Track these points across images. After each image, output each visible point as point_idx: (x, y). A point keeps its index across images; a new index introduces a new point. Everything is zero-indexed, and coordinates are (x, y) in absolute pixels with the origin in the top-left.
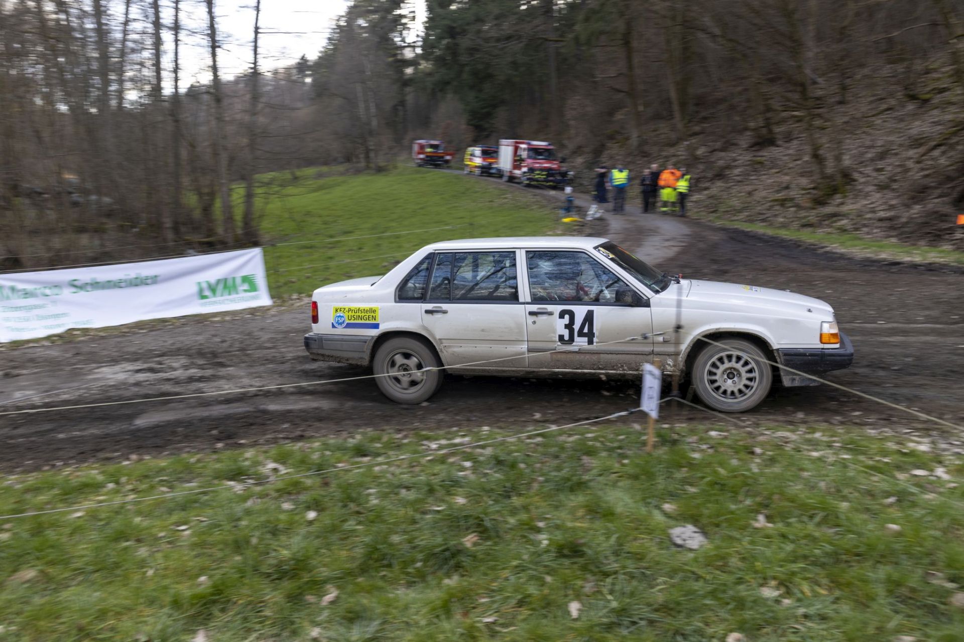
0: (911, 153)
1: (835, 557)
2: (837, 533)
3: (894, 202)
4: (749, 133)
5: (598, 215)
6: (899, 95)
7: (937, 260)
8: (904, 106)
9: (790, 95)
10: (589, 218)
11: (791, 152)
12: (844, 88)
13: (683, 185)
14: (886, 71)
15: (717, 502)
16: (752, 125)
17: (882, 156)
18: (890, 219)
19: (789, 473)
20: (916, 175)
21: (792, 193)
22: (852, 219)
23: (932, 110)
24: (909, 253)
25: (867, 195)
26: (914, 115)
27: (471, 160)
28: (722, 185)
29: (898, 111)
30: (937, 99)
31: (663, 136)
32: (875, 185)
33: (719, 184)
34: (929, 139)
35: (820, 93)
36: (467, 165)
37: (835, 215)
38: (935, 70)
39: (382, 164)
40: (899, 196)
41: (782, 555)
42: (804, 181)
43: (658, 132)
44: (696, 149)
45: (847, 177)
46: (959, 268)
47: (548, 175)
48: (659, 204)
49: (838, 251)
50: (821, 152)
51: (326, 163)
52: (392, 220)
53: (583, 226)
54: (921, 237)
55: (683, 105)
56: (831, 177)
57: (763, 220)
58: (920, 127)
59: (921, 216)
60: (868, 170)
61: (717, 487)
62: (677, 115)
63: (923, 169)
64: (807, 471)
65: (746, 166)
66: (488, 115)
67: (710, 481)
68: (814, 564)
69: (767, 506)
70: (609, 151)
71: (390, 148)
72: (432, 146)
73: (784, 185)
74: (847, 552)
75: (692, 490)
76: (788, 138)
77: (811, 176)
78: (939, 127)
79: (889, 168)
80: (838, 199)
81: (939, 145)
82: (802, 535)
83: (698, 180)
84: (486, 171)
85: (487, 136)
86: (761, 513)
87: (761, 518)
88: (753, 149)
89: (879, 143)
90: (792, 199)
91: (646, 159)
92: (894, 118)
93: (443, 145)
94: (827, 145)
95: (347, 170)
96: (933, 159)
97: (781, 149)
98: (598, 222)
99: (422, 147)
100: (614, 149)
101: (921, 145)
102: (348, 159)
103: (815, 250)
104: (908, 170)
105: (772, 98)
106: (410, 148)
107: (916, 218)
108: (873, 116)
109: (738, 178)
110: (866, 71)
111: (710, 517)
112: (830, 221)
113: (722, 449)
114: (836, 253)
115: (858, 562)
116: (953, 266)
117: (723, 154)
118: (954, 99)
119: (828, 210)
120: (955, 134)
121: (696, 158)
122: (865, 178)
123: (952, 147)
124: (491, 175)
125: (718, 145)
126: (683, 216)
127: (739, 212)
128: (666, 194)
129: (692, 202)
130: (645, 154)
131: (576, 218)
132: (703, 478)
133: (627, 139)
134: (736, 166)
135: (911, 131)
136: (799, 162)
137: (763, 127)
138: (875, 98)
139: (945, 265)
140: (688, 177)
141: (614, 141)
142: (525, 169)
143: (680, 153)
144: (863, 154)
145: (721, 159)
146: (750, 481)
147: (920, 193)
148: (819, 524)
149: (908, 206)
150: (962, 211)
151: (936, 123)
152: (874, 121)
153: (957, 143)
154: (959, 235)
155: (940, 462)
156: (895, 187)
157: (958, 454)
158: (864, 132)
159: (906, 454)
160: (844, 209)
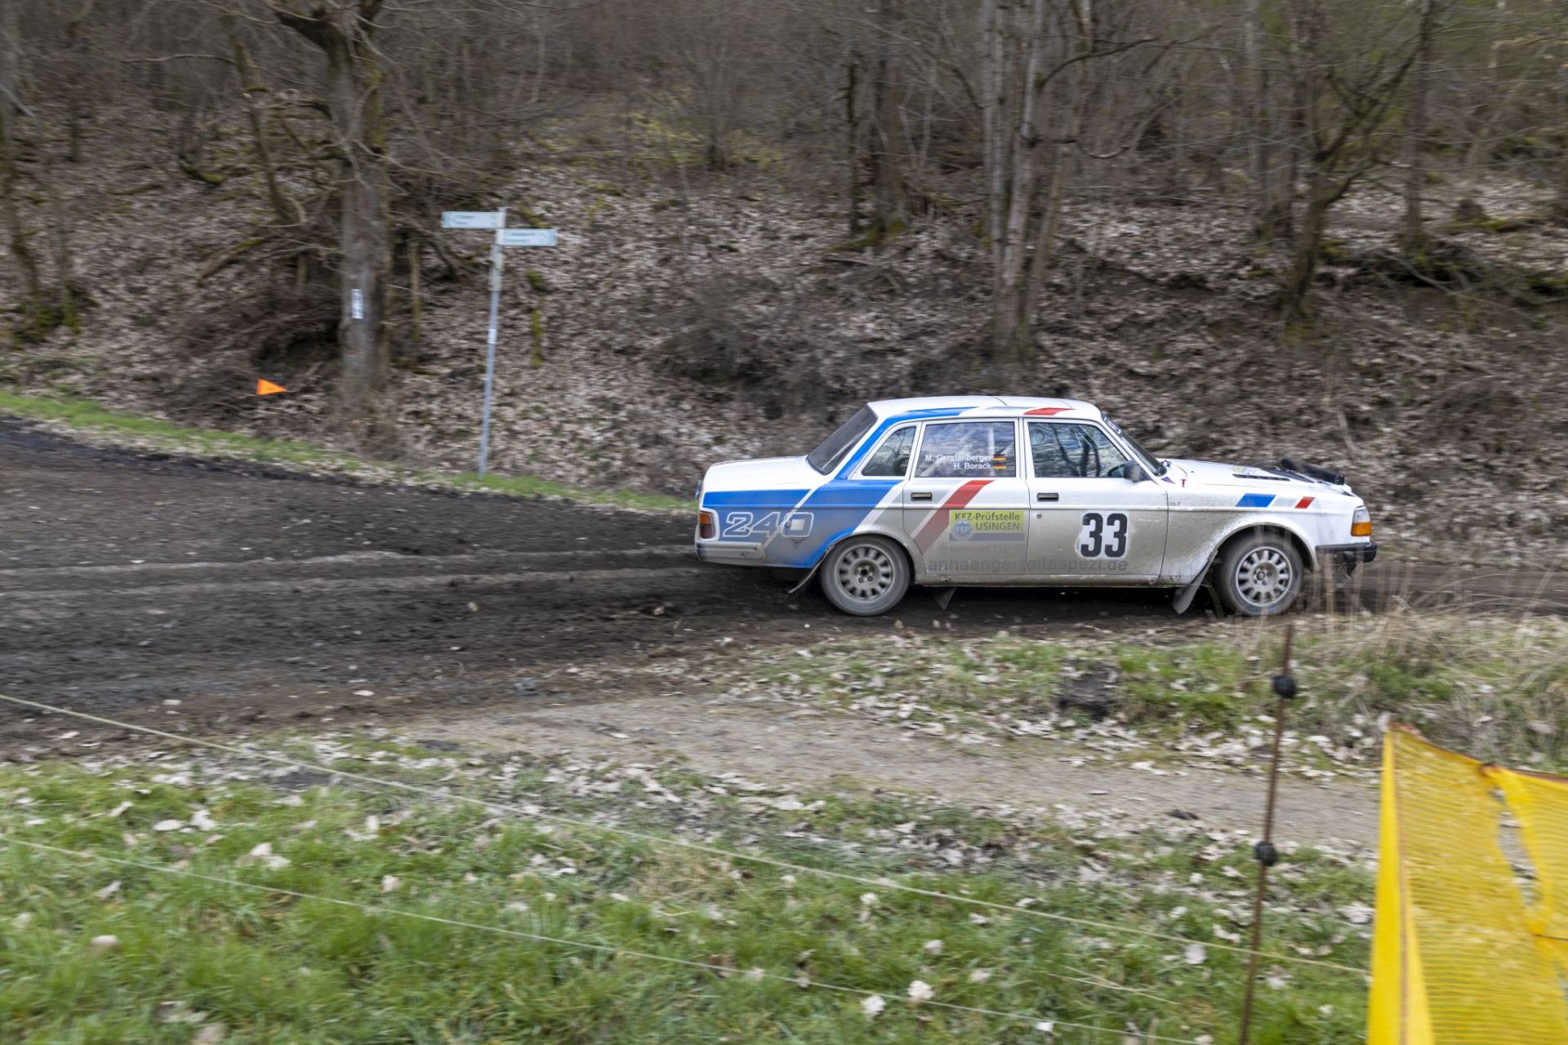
0: (190, 268)
3: (159, 350)
6: (173, 166)
7: (231, 453)
8: (178, 187)
12: (76, 132)
14: (150, 117)
17: (142, 266)
18: (155, 379)
20: (197, 306)
23: (222, 200)
24: (184, 440)
25: (115, 334)
29: (169, 192)
30: (230, 186)
32: (133, 317)
34: (219, 248)
35: (27, 132)
37: (57, 364)
38: (228, 136)
40: (170, 340)
45: (79, 293)
46: (260, 467)
49: (56, 430)
50: (31, 244)
54: (205, 413)
56: (50, 293)
58: (203, 226)
59: (202, 378)
60: (118, 289)
63: (206, 298)
78: (233, 232)
79: (153, 290)
80: (63, 334)
81: (230, 263)
89: (138, 243)
92: (162, 204)
94: (43, 234)
96: (222, 284)
101: (204, 258)
104: (184, 297)
108: (130, 194)
110: (115, 111)
112: (48, 375)
114: (55, 435)
116: (250, 464)
118: (257, 191)
119: (44, 353)
120: (256, 246)
122: (112, 302)
123: (252, 267)
135: (189, 230)
138: (131, 163)
139: (238, 461)
144: (107, 259)
147: (202, 339)
149: (185, 360)
150: (268, 375)
151: (230, 225)
152: (130, 203)
153: (260, 262)
154: (261, 412)
155: (203, 801)
156: (164, 323)
157: (234, 780)
158: (112, 220)
159: (144, 797)
160: (75, 354)
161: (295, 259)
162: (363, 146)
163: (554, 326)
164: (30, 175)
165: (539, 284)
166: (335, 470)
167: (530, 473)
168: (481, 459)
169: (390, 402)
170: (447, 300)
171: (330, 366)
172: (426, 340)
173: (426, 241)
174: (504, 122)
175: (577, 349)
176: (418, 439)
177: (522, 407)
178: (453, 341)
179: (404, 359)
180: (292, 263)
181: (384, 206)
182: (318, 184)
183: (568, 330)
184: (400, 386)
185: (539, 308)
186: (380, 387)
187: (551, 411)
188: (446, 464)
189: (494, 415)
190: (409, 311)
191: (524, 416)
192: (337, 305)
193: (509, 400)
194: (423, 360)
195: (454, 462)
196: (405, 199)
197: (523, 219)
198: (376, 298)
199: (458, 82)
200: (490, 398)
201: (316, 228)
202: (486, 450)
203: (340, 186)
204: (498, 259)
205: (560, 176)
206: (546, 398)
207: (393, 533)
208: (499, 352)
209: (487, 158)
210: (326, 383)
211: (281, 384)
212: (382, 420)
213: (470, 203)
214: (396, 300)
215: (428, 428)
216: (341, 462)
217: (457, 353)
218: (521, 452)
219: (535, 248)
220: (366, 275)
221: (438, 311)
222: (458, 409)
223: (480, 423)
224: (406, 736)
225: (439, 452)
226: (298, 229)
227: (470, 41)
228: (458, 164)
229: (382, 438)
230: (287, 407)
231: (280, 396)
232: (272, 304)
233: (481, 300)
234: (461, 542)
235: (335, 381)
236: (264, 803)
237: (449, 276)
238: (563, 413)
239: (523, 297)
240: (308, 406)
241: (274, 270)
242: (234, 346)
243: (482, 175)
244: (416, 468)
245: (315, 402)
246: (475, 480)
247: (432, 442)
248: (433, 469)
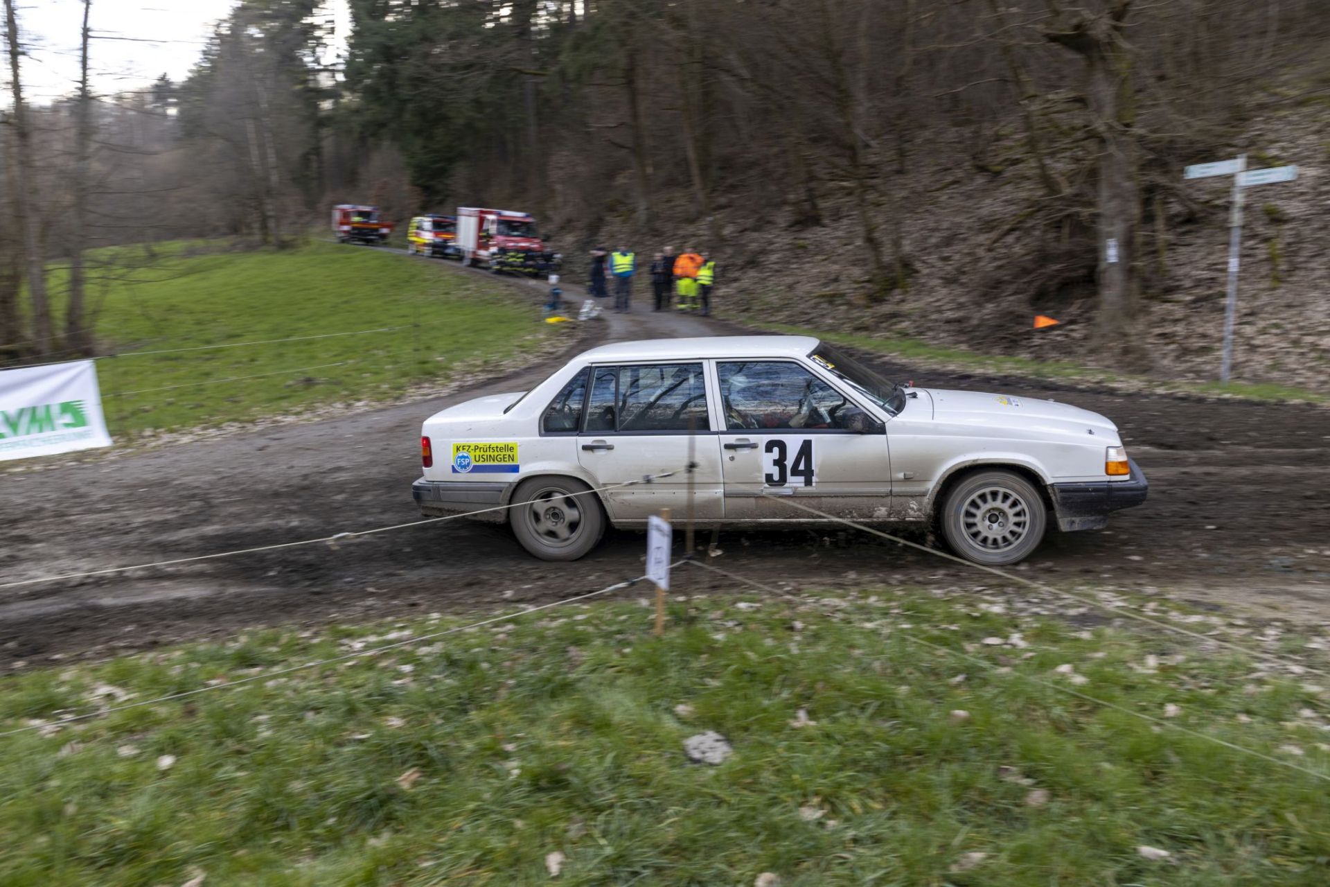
0: (982, 238)
1: (892, 757)
2: (893, 727)
3: (962, 300)
4: (787, 208)
5: (594, 314)
6: (967, 165)
7: (1014, 372)
8: (972, 179)
9: (837, 160)
10: (583, 318)
11: (840, 234)
12: (902, 154)
13: (705, 275)
14: (952, 134)
15: (746, 697)
16: (791, 197)
17: (948, 241)
18: (959, 321)
19: (836, 653)
20: (987, 266)
21: (843, 287)
22: (915, 321)
23: (1005, 185)
24: (982, 364)
25: (931, 291)
26: (984, 190)
27: (417, 235)
28: (756, 274)
29: (965, 185)
30: (1009, 172)
31: (679, 209)
32: (943, 278)
33: (752, 273)
34: (1002, 221)
35: (873, 159)
36: (413, 242)
37: (894, 315)
38: (1006, 137)
39: (287, 238)
40: (968, 292)
41: (827, 762)
42: (856, 272)
43: (673, 204)
44: (722, 227)
45: (907, 266)
46: (1038, 382)
47: (527, 258)
48: (675, 300)
49: (897, 361)
50: (876, 235)
51: (200, 235)
52: (302, 319)
53: (574, 328)
54: (995, 344)
55: (704, 168)
56: (889, 267)
57: (808, 322)
58: (990, 206)
59: (993, 318)
60: (933, 259)
61: (746, 677)
62: (697, 180)
63: (995, 259)
64: (859, 648)
65: (786, 250)
66: (442, 173)
67: (736, 669)
68: (866, 769)
69: (808, 698)
70: (609, 228)
71: (300, 215)
72: (361, 214)
73: (832, 277)
74: (906, 750)
75: (714, 683)
76: (837, 216)
77: (865, 265)
78: (1013, 207)
79: (957, 257)
80: (897, 295)
81: (1012, 230)
82: (851, 733)
83: (725, 268)
84: (439, 250)
85: (441, 203)
86: (802, 708)
87: (802, 714)
88: (793, 229)
89: (945, 225)
90: (842, 295)
91: (657, 239)
92: (961, 194)
93: (377, 213)
94: (884, 227)
95: (234, 246)
96: (1006, 247)
97: (828, 230)
98: (593, 324)
99: (346, 215)
100: (614, 224)
101: (992, 229)
102: (234, 229)
103: (871, 360)
104: (978, 260)
105: (815, 164)
106: (329, 216)
107: (988, 320)
108: (938, 190)
109: (776, 267)
110: (928, 134)
111: (736, 719)
112: (889, 323)
113: (753, 626)
115: (919, 762)
116: (1031, 380)
117: (755, 235)
118: (1029, 173)
119: (886, 308)
120: (1030, 215)
121: (723, 239)
122: (929, 268)
123: (1028, 232)
124: (446, 256)
125: (750, 222)
126: (706, 316)
127: (778, 311)
128: (684, 286)
129: (718, 297)
130: (656, 233)
131: (565, 318)
132: (728, 665)
133: (633, 211)
134: (772, 251)
135: (981, 210)
136: (850, 247)
137: (805, 201)
138: (939, 168)
139: (1022, 378)
140: (711, 264)
141: (615, 214)
142: (494, 250)
143: (701, 232)
144: (925, 239)
145: (754, 241)
146: (788, 666)
147: (992, 289)
148: (872, 717)
149: (979, 305)
150: (1041, 311)
151: (1010, 202)
152: (938, 197)
153: (1033, 228)
154: (1037, 341)
155: (1016, 626)
156: (964, 281)
157: (1037, 614)
158: (927, 211)
159: (976, 619)
160: (906, 307)
161: (1060, 221)
162: (1115, 124)
163: (1292, 250)
164: (873, 187)
165: (1276, 216)
166: (1097, 383)
167: (1269, 380)
168: (1223, 370)
169: (1140, 327)
170: (1188, 239)
171: (1090, 301)
172: (1172, 274)
173: (1169, 192)
174: (1237, 81)
175: (1313, 269)
176: (1165, 356)
177: (1261, 324)
178: (1194, 273)
179: (1151, 291)
180: (1058, 225)
181: (1134, 169)
182: (1077, 160)
183: (1306, 253)
184: (1150, 313)
185: (1277, 237)
186: (1132, 315)
187: (1290, 326)
188: (1191, 375)
189: (1235, 333)
190: (1154, 252)
191: (1263, 332)
192: (1095, 253)
193: (1250, 319)
194: (1170, 290)
195: (1198, 373)
196: (1151, 161)
197: (1259, 162)
198: (1128, 245)
199: (1195, 55)
200: (1231, 318)
201: (1077, 195)
202: (1228, 362)
203: (1097, 159)
204: (1239, 199)
205: (1295, 118)
206: (1283, 316)
207: (1149, 431)
208: (1241, 279)
209: (1224, 115)
210: (1087, 315)
211: (1053, 318)
212: (1135, 342)
213: (1208, 155)
214: (1146, 244)
215: (1172, 347)
216: (1101, 377)
217: (1198, 283)
218: (1260, 363)
219: (1272, 184)
220: (1119, 227)
221: (1183, 249)
222: (1200, 330)
223: (1221, 340)
224: (1174, 594)
225: (1184, 366)
226: (1062, 198)
227: (1205, 18)
228: (1198, 124)
229: (1135, 356)
230: (1057, 336)
231: (1051, 328)
232: (1044, 257)
233: (1221, 237)
234: (1211, 439)
235: (1093, 313)
236: (1063, 635)
237: (1190, 219)
238: (1301, 328)
239: (1261, 230)
240: (1074, 334)
241: (1045, 232)
242: (1014, 294)
243: (1221, 129)
244: (1165, 379)
245: (1078, 331)
246: (1219, 388)
247: (1178, 358)
248: (1179, 380)
